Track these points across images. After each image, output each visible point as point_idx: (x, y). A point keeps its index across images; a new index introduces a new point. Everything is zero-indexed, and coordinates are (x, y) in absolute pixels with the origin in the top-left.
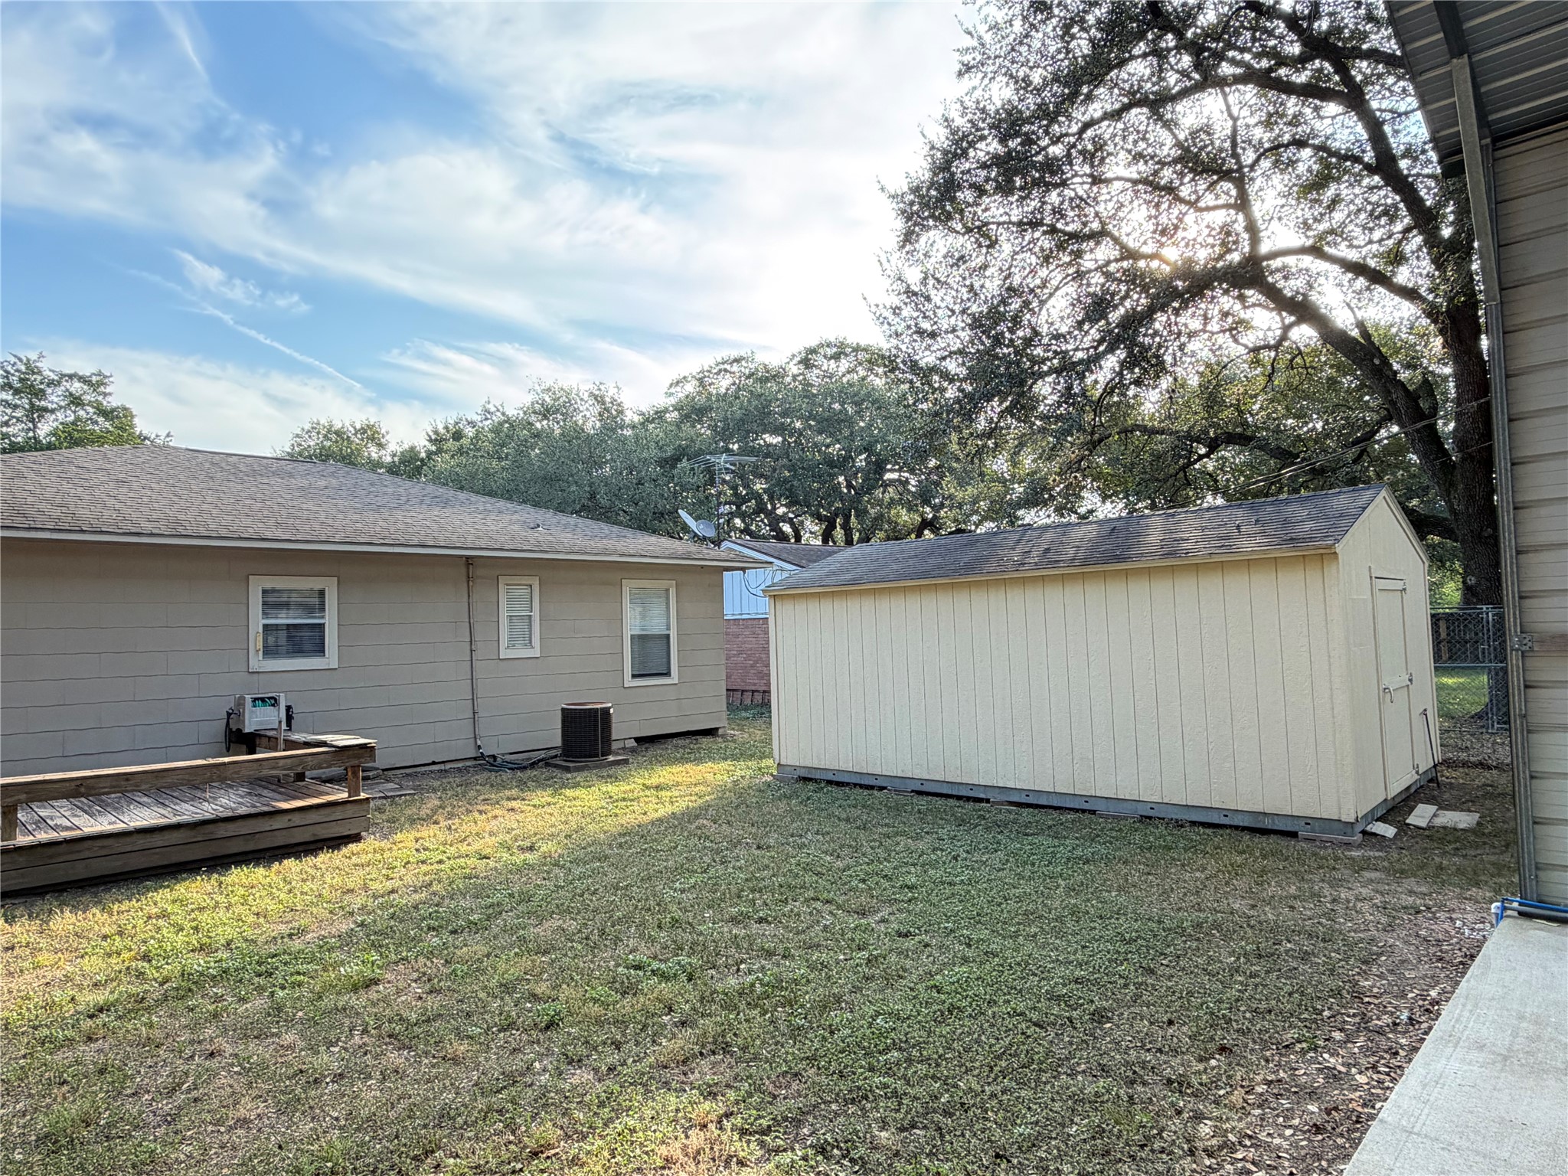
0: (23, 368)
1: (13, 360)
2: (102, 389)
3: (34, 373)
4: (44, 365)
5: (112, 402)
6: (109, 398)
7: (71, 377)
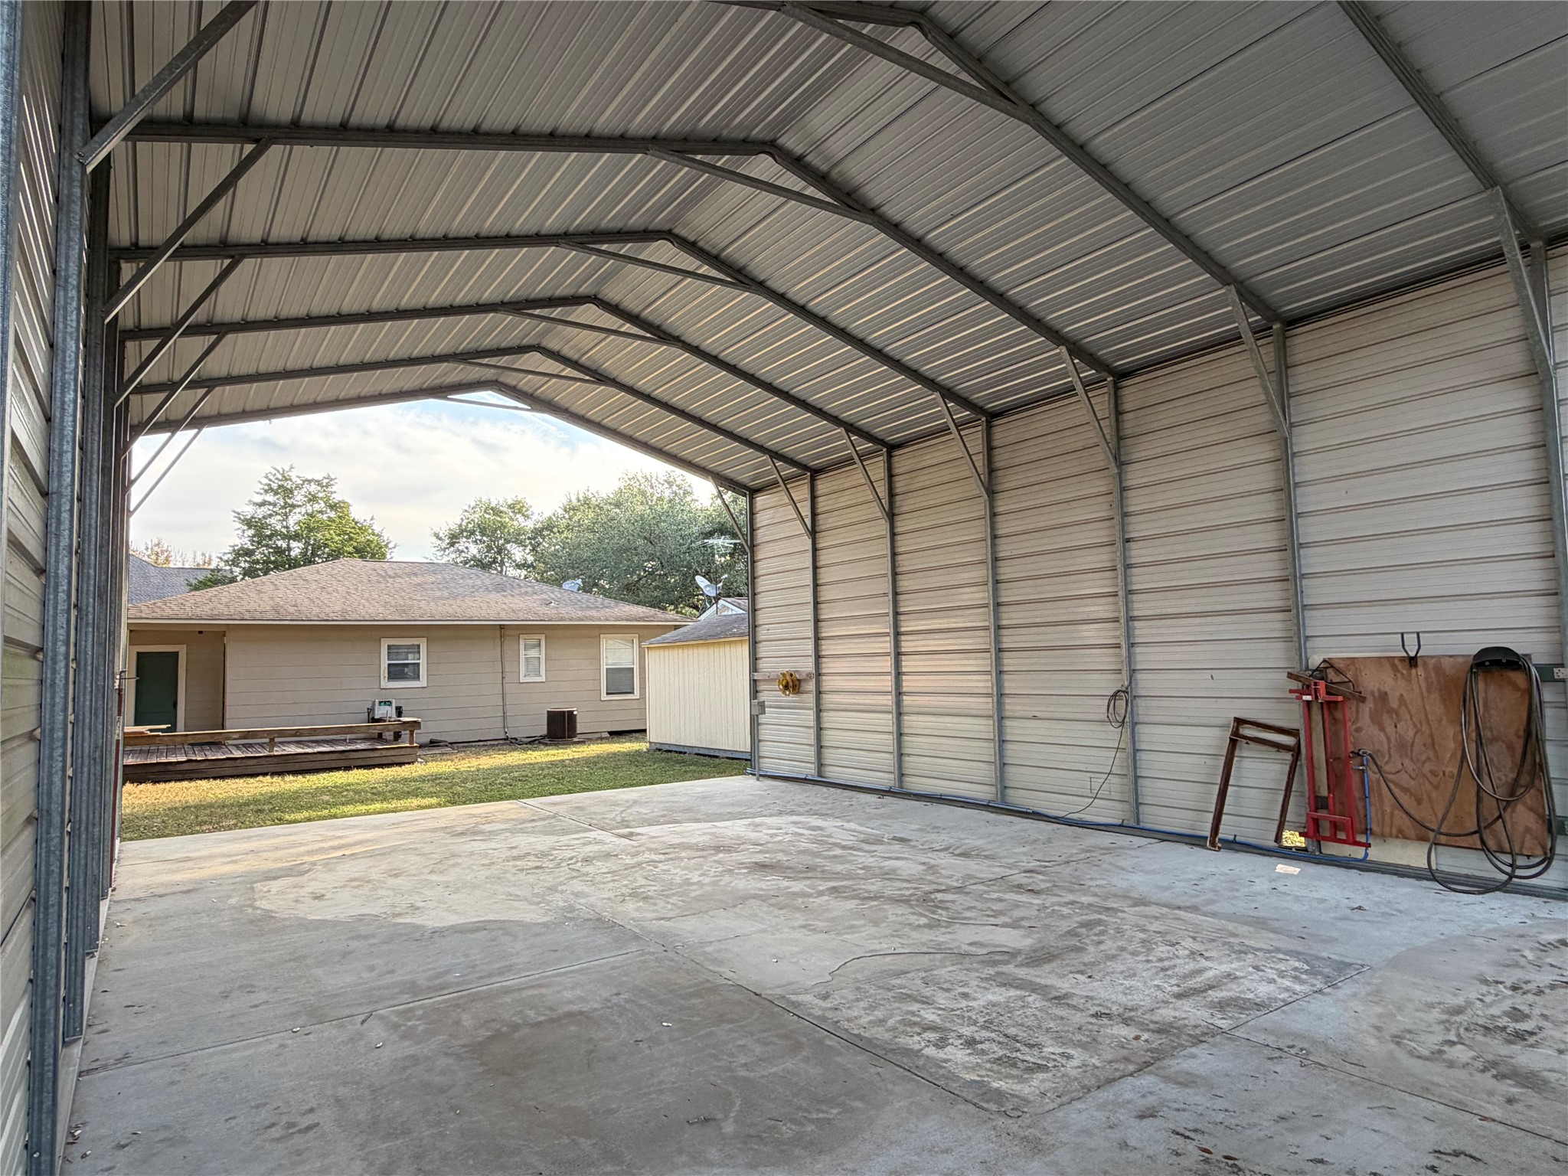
0: (280, 477)
1: (274, 472)
2: (330, 489)
3: (286, 480)
4: (293, 475)
5: (337, 498)
6: (333, 495)
7: (309, 481)
